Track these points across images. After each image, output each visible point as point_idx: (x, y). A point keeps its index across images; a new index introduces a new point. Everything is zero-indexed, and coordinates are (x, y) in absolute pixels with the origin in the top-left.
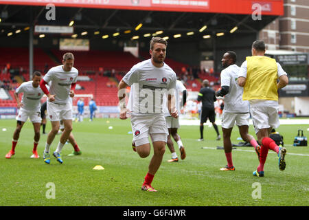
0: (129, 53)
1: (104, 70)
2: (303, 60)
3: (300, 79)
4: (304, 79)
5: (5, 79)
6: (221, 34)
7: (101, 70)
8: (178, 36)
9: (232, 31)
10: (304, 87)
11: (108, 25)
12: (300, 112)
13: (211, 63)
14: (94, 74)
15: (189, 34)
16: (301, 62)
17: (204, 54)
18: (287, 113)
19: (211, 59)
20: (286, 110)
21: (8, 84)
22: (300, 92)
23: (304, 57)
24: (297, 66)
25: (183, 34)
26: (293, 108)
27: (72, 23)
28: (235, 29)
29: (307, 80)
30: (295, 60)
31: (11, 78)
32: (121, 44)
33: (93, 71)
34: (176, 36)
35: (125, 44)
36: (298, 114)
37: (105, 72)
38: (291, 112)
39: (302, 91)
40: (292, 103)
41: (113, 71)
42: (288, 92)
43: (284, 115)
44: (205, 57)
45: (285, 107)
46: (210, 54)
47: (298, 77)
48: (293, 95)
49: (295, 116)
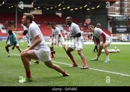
0: (58, 15)
1: (47, 22)
2: (125, 19)
3: (124, 26)
4: (126, 26)
5: (6, 25)
6: (94, 8)
7: (45, 22)
8: (77, 9)
9: (97, 7)
10: (125, 29)
11: (47, 4)
12: (124, 39)
13: (90, 19)
14: (42, 23)
15: (81, 8)
16: (125, 20)
17: (87, 16)
18: (118, 40)
19: (90, 18)
20: (118, 39)
21: (7, 27)
22: (124, 32)
23: (126, 17)
24: (123, 21)
25: (78, 8)
26: (121, 38)
27: (33, 3)
28: (99, 6)
29: (127, 27)
30: (122, 19)
31: (9, 25)
32: (55, 12)
33: (42, 22)
34: (76, 9)
35: (57, 12)
36: (123, 40)
37: (47, 23)
38: (120, 39)
39: (125, 31)
40: (121, 36)
41: (50, 22)
42: (119, 32)
43: (117, 40)
44: (87, 17)
45: (118, 37)
46: (90, 16)
47: (123, 25)
48: (121, 33)
49: (122, 41)
